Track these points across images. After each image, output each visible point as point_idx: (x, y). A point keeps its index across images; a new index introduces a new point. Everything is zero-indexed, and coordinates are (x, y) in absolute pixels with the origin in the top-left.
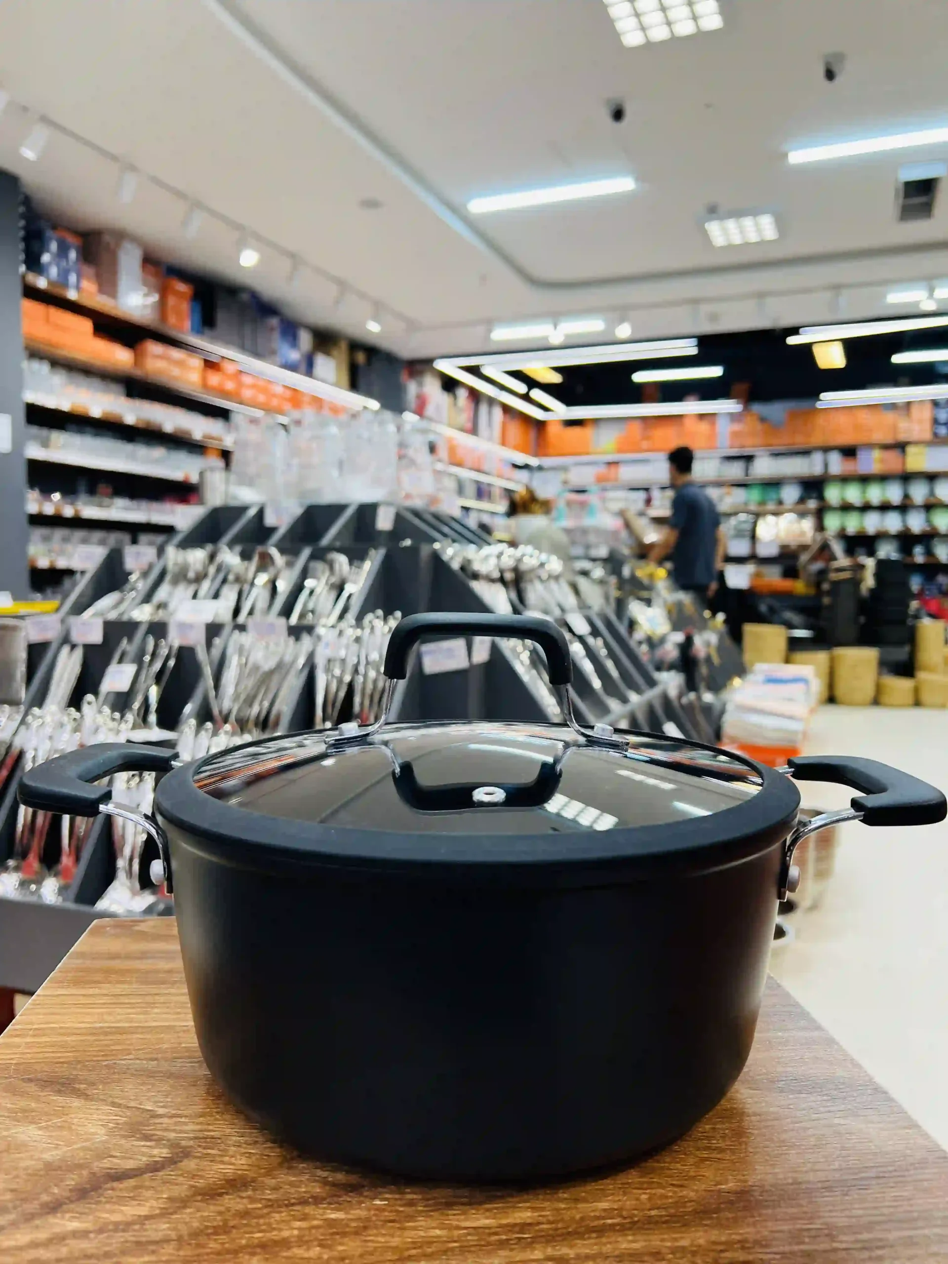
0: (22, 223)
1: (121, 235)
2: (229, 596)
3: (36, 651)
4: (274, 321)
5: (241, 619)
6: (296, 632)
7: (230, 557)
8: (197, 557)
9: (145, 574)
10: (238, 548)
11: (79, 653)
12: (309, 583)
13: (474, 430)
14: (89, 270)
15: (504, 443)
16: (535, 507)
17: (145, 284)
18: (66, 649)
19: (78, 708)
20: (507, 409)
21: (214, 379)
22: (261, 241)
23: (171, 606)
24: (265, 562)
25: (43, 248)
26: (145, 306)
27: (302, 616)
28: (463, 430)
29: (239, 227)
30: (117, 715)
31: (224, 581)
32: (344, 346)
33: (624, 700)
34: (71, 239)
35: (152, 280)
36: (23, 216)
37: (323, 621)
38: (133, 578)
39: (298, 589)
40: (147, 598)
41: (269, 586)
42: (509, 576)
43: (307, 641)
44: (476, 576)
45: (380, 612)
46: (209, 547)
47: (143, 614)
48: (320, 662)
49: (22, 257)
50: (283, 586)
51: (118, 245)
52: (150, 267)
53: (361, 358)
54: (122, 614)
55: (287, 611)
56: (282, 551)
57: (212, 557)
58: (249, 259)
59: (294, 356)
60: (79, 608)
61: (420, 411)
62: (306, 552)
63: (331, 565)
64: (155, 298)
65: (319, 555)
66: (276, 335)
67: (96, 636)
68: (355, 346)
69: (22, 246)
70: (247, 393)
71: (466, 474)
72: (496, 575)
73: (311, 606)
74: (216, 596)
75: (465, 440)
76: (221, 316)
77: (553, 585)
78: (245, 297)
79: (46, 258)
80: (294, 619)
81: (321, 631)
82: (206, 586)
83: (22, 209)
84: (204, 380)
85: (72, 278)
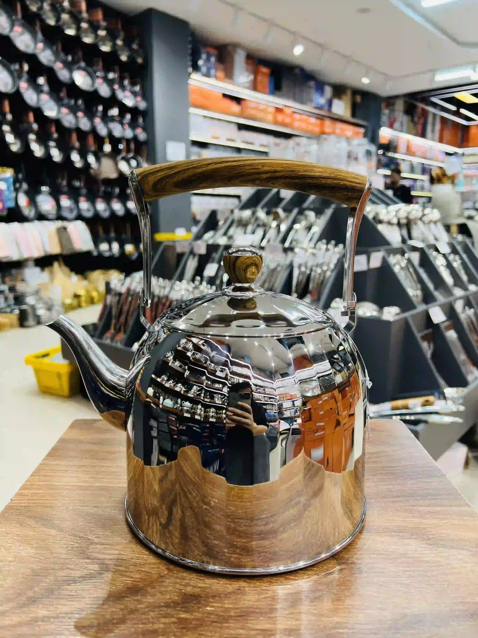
0: (190, 46)
1: (236, 46)
2: (260, 232)
3: (180, 256)
4: (312, 83)
5: (264, 244)
6: (286, 250)
7: (261, 214)
8: (247, 213)
9: (226, 221)
10: (265, 210)
11: (196, 259)
12: (296, 226)
13: (423, 135)
14: (221, 66)
15: (441, 140)
16: (444, 180)
17: (247, 70)
18: (191, 257)
19: (194, 283)
20: (444, 120)
21: (280, 117)
22: (305, 39)
23: (235, 237)
24: (276, 217)
25: (199, 58)
26: (247, 82)
27: (291, 243)
28: (416, 135)
29: (293, 33)
30: (209, 286)
31: (258, 226)
32: (349, 93)
33: (465, 289)
34: (213, 51)
35: (250, 68)
36: (190, 42)
37: (299, 245)
38: (221, 223)
39: (290, 229)
40: (225, 234)
41: (277, 228)
42: (404, 221)
43: (290, 254)
44: (380, 222)
45: (324, 241)
46: (253, 209)
47: (222, 241)
48: (296, 265)
49: (190, 63)
50: (283, 228)
51: (235, 52)
52: (250, 62)
53: (358, 99)
54: (215, 241)
55: (284, 240)
56: (285, 210)
57: (254, 213)
58: (298, 50)
59: (322, 101)
60: (198, 237)
61: (391, 126)
62: (295, 211)
63: (306, 217)
64: (251, 77)
65: (301, 212)
66: (313, 91)
67: (203, 251)
68: (356, 92)
69: (189, 58)
70: (297, 124)
71: (416, 160)
72: (395, 221)
73: (295, 238)
74: (253, 233)
75: (416, 141)
76: (285, 84)
77: (432, 225)
78: (297, 71)
79: (200, 62)
80: (287, 245)
81: (297, 250)
82: (250, 228)
83: (190, 39)
84: (275, 118)
85: (213, 72)
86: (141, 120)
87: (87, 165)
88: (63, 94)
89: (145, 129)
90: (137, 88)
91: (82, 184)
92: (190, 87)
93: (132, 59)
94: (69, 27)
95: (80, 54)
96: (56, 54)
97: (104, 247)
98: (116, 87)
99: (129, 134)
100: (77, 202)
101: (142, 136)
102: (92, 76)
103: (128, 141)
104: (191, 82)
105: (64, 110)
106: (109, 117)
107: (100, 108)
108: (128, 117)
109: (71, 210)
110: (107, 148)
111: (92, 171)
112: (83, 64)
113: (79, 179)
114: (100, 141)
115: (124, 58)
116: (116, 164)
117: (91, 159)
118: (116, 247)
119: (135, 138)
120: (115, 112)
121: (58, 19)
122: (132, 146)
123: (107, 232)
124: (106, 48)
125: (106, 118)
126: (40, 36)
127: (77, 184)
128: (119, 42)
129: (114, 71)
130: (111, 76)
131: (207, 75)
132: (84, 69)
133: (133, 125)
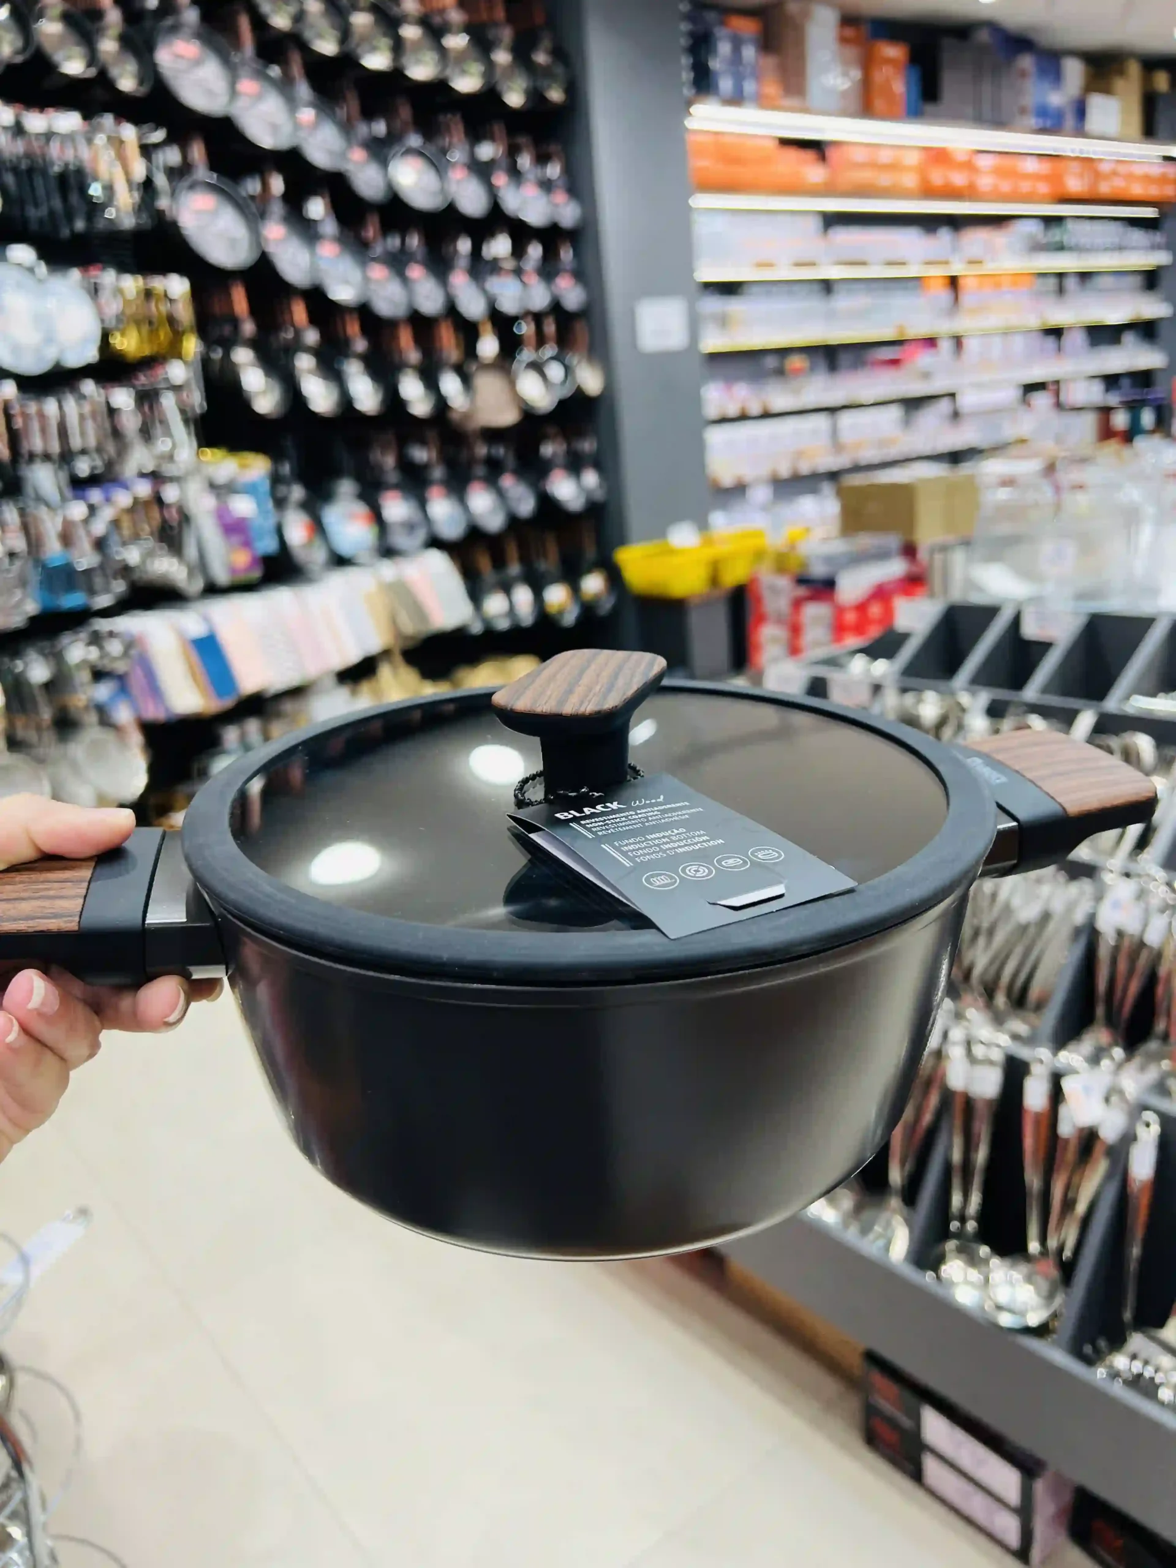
0: (685, 27)
4: (1027, 61)
14: (769, 62)
17: (846, 63)
21: (939, 175)
25: (712, 51)
26: (844, 94)
32: (1134, 69)
34: (747, 27)
35: (851, 51)
46: (944, 687)
49: (687, 76)
51: (807, 14)
52: (851, 33)
53: (1162, 80)
56: (1046, 715)
59: (1058, 99)
62: (1085, 720)
64: (856, 74)
65: (1109, 727)
66: (1030, 81)
68: (1155, 63)
69: (686, 61)
70: (985, 182)
76: (949, 78)
78: (982, 34)
79: (715, 64)
84: (925, 179)
85: (749, 87)
86: (566, 254)
87: (442, 405)
88: (371, 231)
89: (579, 275)
90: (554, 170)
91: (434, 454)
92: (690, 138)
93: (536, 96)
94: (374, 49)
95: (405, 112)
96: (346, 128)
97: (495, 605)
98: (500, 179)
99: (539, 297)
100: (422, 503)
101: (572, 296)
102: (438, 164)
103: (538, 318)
104: (691, 124)
105: (378, 272)
106: (487, 262)
107: (464, 245)
108: (535, 251)
109: (410, 527)
110: (488, 346)
111: (454, 416)
112: (414, 140)
113: (423, 442)
114: (468, 332)
115: (515, 98)
116: (512, 384)
117: (450, 385)
118: (523, 596)
119: (556, 308)
120: (500, 246)
121: (345, 33)
122: (550, 328)
123: (499, 563)
124: (467, 83)
125: (480, 267)
126: (303, 90)
127: (420, 454)
128: (502, 57)
129: (492, 138)
130: (486, 151)
131: (737, 99)
132: (419, 153)
133: (548, 270)
